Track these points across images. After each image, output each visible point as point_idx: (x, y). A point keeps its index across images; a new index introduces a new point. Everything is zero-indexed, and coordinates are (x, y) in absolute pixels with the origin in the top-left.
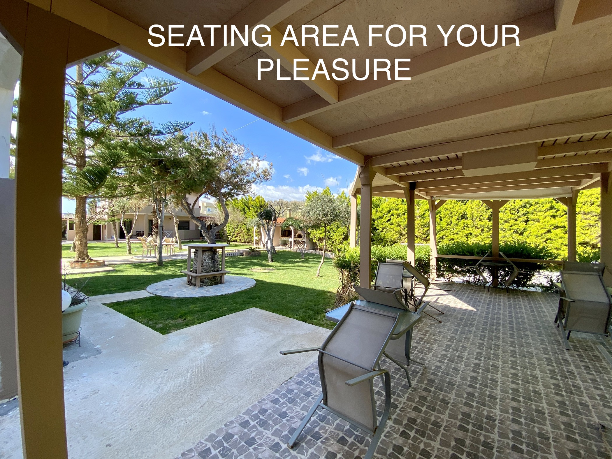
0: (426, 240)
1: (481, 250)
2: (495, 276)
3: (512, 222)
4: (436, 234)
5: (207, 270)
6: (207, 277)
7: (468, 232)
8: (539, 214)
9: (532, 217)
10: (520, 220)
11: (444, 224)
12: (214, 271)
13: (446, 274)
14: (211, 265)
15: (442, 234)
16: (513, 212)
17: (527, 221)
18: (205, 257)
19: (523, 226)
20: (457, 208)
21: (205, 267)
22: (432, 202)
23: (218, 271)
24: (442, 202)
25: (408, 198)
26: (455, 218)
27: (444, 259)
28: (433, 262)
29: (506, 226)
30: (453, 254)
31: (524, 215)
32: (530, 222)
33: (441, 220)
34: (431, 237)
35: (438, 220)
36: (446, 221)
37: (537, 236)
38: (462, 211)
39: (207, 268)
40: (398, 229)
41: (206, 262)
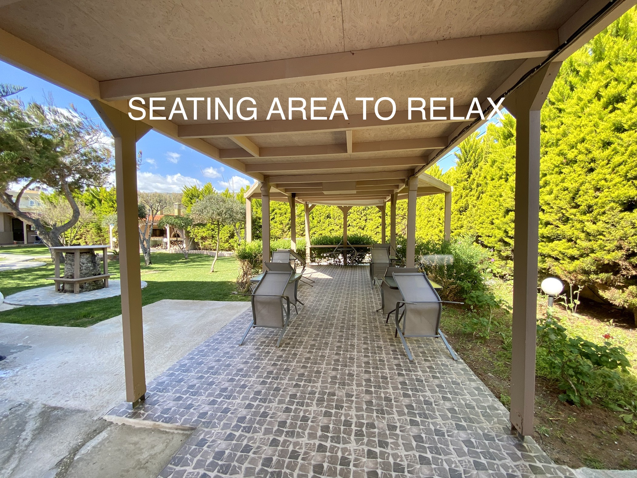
0: (303, 235)
1: (337, 241)
2: (345, 259)
3: (358, 220)
4: (309, 231)
5: (86, 275)
6: (87, 282)
7: (331, 228)
8: (373, 215)
9: (369, 217)
10: (362, 219)
11: (315, 222)
12: (95, 275)
13: (316, 259)
14: (91, 268)
15: (314, 230)
16: (359, 213)
17: (366, 220)
18: (84, 261)
19: (364, 223)
20: (324, 209)
21: (84, 271)
22: (307, 205)
23: (99, 274)
24: (313, 206)
25: (291, 203)
26: (323, 217)
27: (315, 248)
28: (308, 252)
29: (354, 223)
30: (321, 244)
31: (365, 215)
32: (368, 221)
33: (313, 219)
34: (306, 233)
35: (311, 219)
36: (317, 220)
37: (372, 231)
38: (327, 212)
39: (87, 272)
40: (281, 226)
41: (85, 265)
